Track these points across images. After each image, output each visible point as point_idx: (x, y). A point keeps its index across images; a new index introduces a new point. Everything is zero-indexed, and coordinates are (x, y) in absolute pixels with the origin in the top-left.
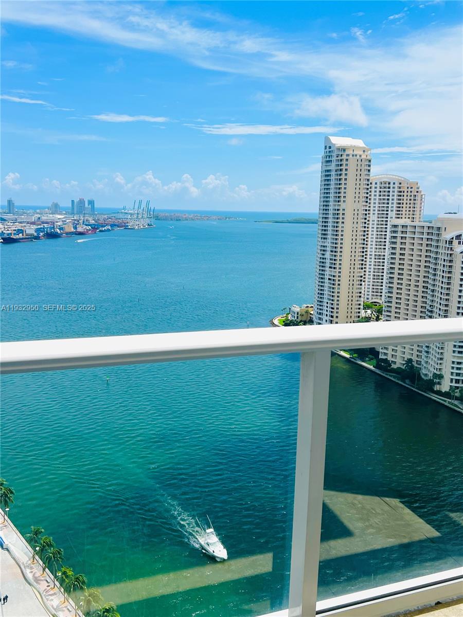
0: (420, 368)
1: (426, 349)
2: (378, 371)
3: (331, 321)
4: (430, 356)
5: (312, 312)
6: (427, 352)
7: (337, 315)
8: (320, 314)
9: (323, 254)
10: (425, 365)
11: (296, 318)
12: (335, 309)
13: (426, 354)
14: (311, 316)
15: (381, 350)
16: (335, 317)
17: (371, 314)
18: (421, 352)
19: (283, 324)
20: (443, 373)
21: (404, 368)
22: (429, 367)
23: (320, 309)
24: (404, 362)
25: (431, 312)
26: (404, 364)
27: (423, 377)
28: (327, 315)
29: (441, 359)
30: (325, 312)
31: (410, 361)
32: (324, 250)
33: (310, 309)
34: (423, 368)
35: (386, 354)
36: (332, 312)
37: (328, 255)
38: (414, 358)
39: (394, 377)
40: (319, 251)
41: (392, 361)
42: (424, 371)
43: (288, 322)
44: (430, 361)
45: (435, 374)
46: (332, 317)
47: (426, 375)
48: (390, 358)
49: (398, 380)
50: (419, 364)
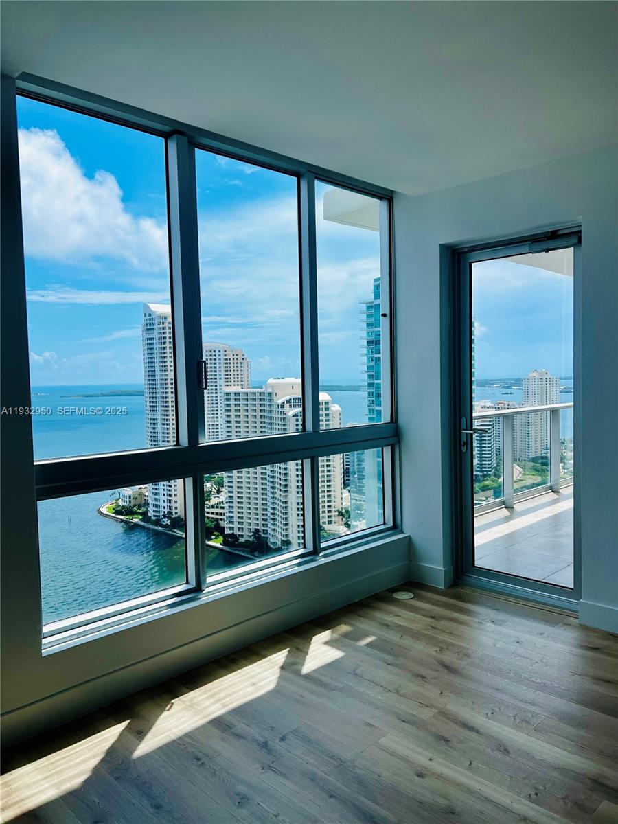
0: (267, 537)
1: (272, 517)
2: (226, 548)
3: (170, 500)
4: (277, 522)
5: (146, 494)
6: (273, 520)
7: (176, 493)
8: (156, 494)
9: (154, 428)
10: (272, 533)
11: (128, 503)
12: (173, 486)
13: (272, 522)
14: (146, 498)
15: (226, 526)
16: (173, 496)
17: (211, 488)
18: (266, 520)
19: (114, 511)
20: (290, 539)
21: (251, 540)
22: (277, 534)
23: (156, 489)
24: (251, 534)
25: (273, 477)
26: (251, 536)
27: (272, 546)
28: (164, 495)
29: (286, 524)
30: (162, 492)
31: (257, 531)
32: (154, 424)
33: (143, 491)
34: (270, 537)
35: (231, 528)
36: (169, 490)
37: (159, 428)
38: (261, 528)
39: (244, 552)
40: (149, 425)
41: (239, 535)
42: (272, 540)
43: (120, 508)
44: (277, 528)
45: (282, 541)
46: (170, 496)
47: (275, 543)
48: (236, 532)
49: (247, 553)
50: (265, 534)
